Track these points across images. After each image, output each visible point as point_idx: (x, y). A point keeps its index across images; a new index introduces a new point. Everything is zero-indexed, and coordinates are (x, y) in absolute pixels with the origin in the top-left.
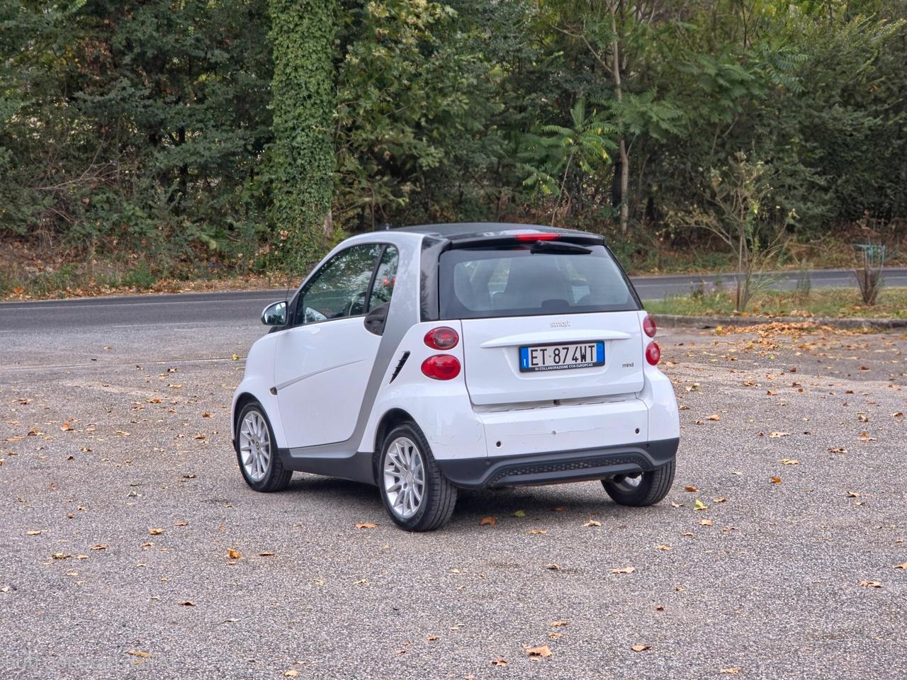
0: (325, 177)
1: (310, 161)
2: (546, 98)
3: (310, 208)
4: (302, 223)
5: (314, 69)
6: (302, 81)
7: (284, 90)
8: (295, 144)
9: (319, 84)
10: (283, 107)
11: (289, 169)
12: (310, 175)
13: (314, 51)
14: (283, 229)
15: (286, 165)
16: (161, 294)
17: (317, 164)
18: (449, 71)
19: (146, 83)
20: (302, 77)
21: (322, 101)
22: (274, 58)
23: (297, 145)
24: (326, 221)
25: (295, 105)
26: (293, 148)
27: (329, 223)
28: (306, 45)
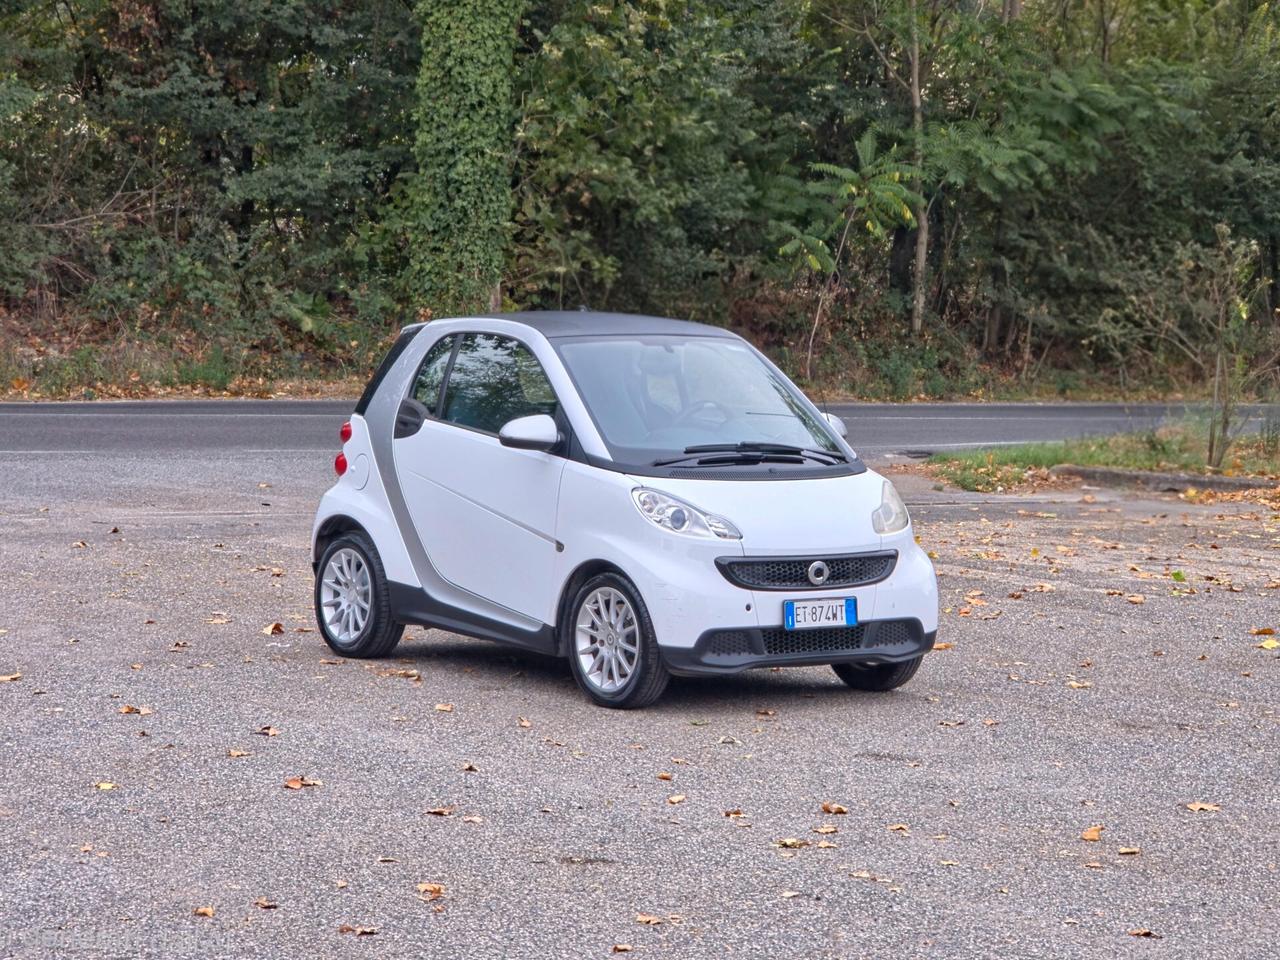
0: (498, 228)
1: (476, 203)
2: (808, 121)
3: (470, 275)
4: (455, 299)
5: (489, 62)
6: (470, 80)
7: (438, 93)
8: (453, 175)
9: (495, 86)
10: (436, 118)
11: (439, 214)
12: (474, 224)
13: (490, 35)
14: (422, 306)
15: (435, 208)
16: (242, 398)
17: (485, 208)
18: (691, 76)
19: (211, 71)
20: (472, 75)
21: (498, 112)
22: (422, 42)
23: (456, 177)
24: (492, 297)
25: (455, 116)
26: (449, 182)
27: (496, 300)
28: (479, 26)
